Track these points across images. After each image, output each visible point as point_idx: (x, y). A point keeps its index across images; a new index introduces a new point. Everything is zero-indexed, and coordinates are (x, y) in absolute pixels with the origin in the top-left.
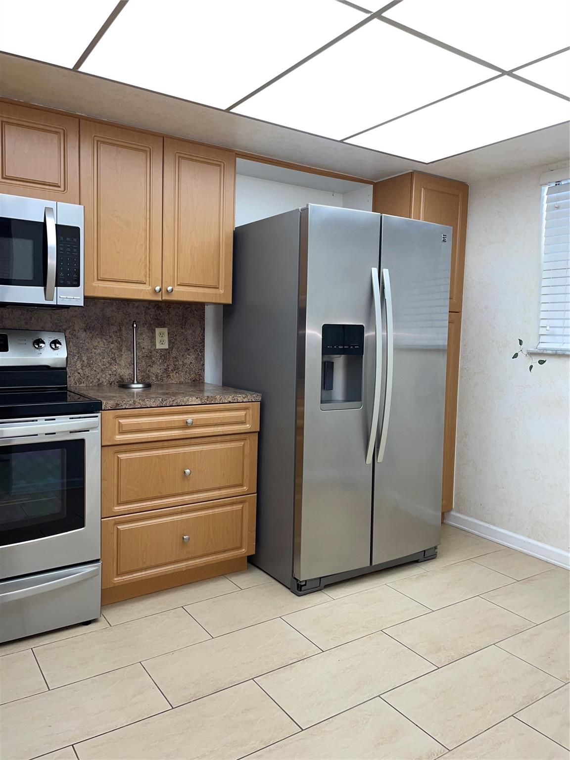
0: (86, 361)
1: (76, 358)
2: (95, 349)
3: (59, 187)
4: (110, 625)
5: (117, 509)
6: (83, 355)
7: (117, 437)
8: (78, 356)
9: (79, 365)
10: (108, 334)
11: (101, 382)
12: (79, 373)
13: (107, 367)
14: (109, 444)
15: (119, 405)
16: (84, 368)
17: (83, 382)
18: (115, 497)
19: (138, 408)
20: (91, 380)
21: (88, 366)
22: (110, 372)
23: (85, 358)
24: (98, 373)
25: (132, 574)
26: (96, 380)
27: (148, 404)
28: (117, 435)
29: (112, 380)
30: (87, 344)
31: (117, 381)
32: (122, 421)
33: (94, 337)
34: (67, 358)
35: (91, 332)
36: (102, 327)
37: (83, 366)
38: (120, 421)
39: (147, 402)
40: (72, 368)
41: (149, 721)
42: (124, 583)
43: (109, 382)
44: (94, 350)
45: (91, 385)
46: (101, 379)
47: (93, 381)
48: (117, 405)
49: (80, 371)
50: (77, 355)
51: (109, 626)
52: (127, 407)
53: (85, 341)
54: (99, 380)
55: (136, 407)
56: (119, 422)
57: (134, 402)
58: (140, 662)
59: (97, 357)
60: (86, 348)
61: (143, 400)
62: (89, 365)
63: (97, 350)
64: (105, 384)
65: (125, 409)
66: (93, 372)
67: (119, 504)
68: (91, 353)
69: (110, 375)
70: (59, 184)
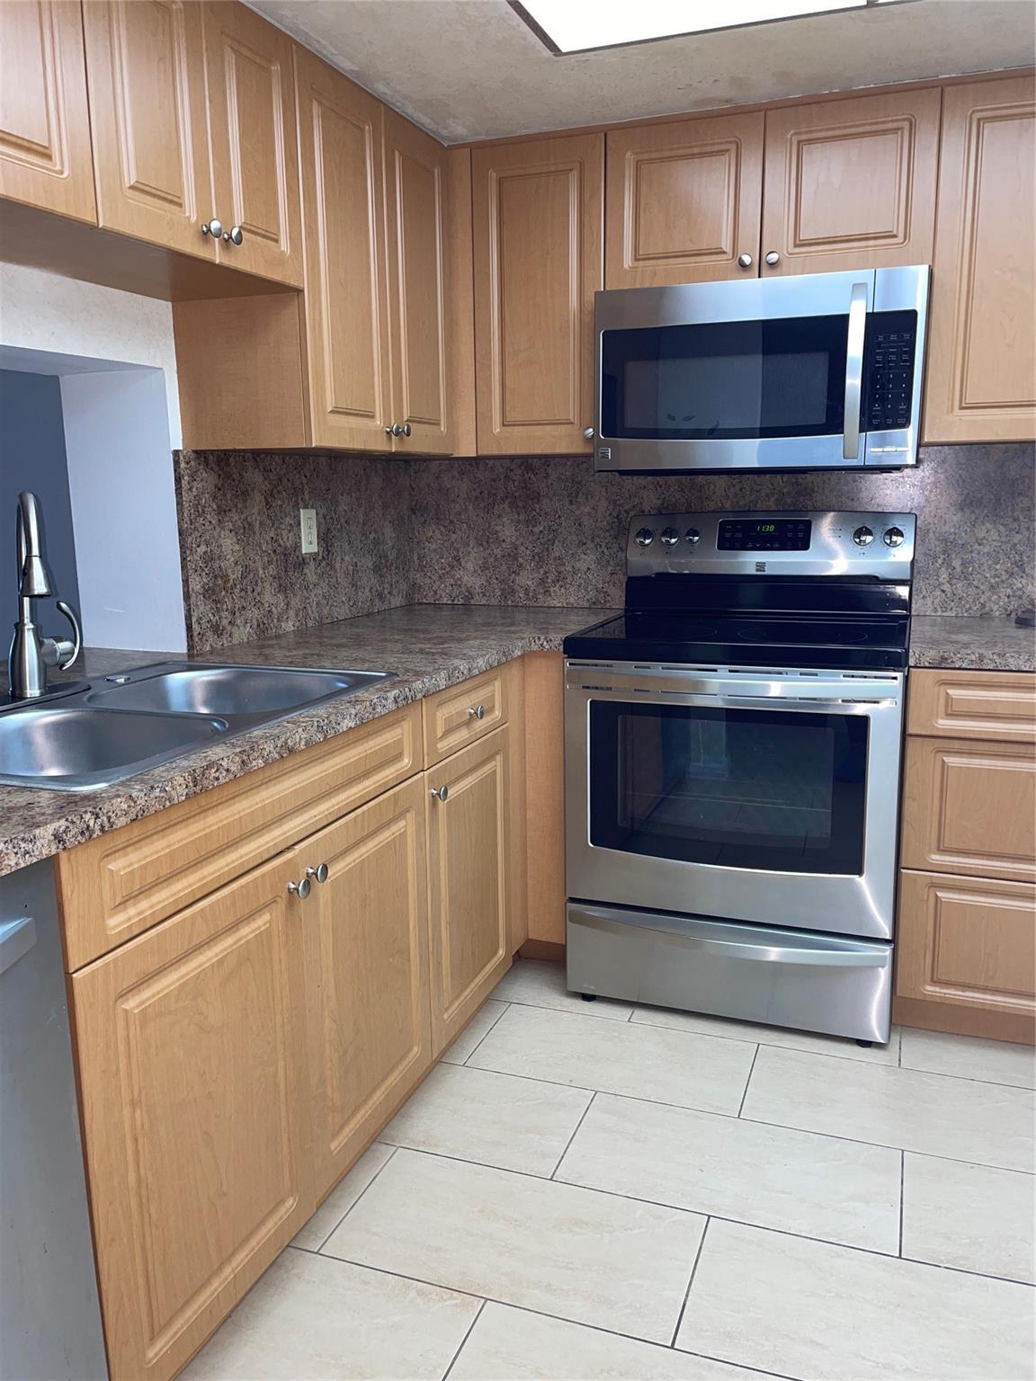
0: (959, 569)
1: (940, 561)
2: (980, 545)
3: (895, 236)
4: (900, 1064)
5: (936, 858)
6: (954, 556)
7: (940, 721)
8: (944, 559)
9: (944, 577)
10: (1010, 514)
11: (987, 609)
12: (943, 591)
13: (1003, 581)
14: (924, 733)
15: (946, 659)
16: (954, 581)
17: (951, 609)
18: (934, 836)
19: (989, 670)
20: (968, 606)
21: (962, 578)
22: (1009, 590)
23: (957, 563)
24: (983, 592)
25: (964, 991)
26: (978, 606)
27: (1013, 664)
28: (942, 718)
29: (1012, 607)
30: (963, 534)
31: (1024, 610)
32: (953, 692)
33: (979, 521)
34: (913, 562)
35: (972, 512)
36: (998, 500)
37: (951, 577)
38: (948, 691)
39: (1011, 660)
40: (931, 582)
41: (844, 1253)
42: (947, 1002)
43: (1006, 610)
44: (976, 546)
45: (965, 615)
46: (987, 605)
47: (970, 608)
48: (944, 659)
49: (946, 587)
50: (942, 557)
51: (897, 1065)
52: (964, 666)
53: (959, 529)
54: (983, 605)
55: (985, 667)
56: (947, 694)
57: (981, 658)
58: (903, 1151)
59: (983, 560)
60: (960, 542)
61: (1002, 655)
62: (965, 576)
63: (984, 547)
64: (997, 614)
65: (959, 669)
66: (972, 591)
67: (941, 851)
68: (971, 552)
69: (1008, 597)
70: (895, 232)
